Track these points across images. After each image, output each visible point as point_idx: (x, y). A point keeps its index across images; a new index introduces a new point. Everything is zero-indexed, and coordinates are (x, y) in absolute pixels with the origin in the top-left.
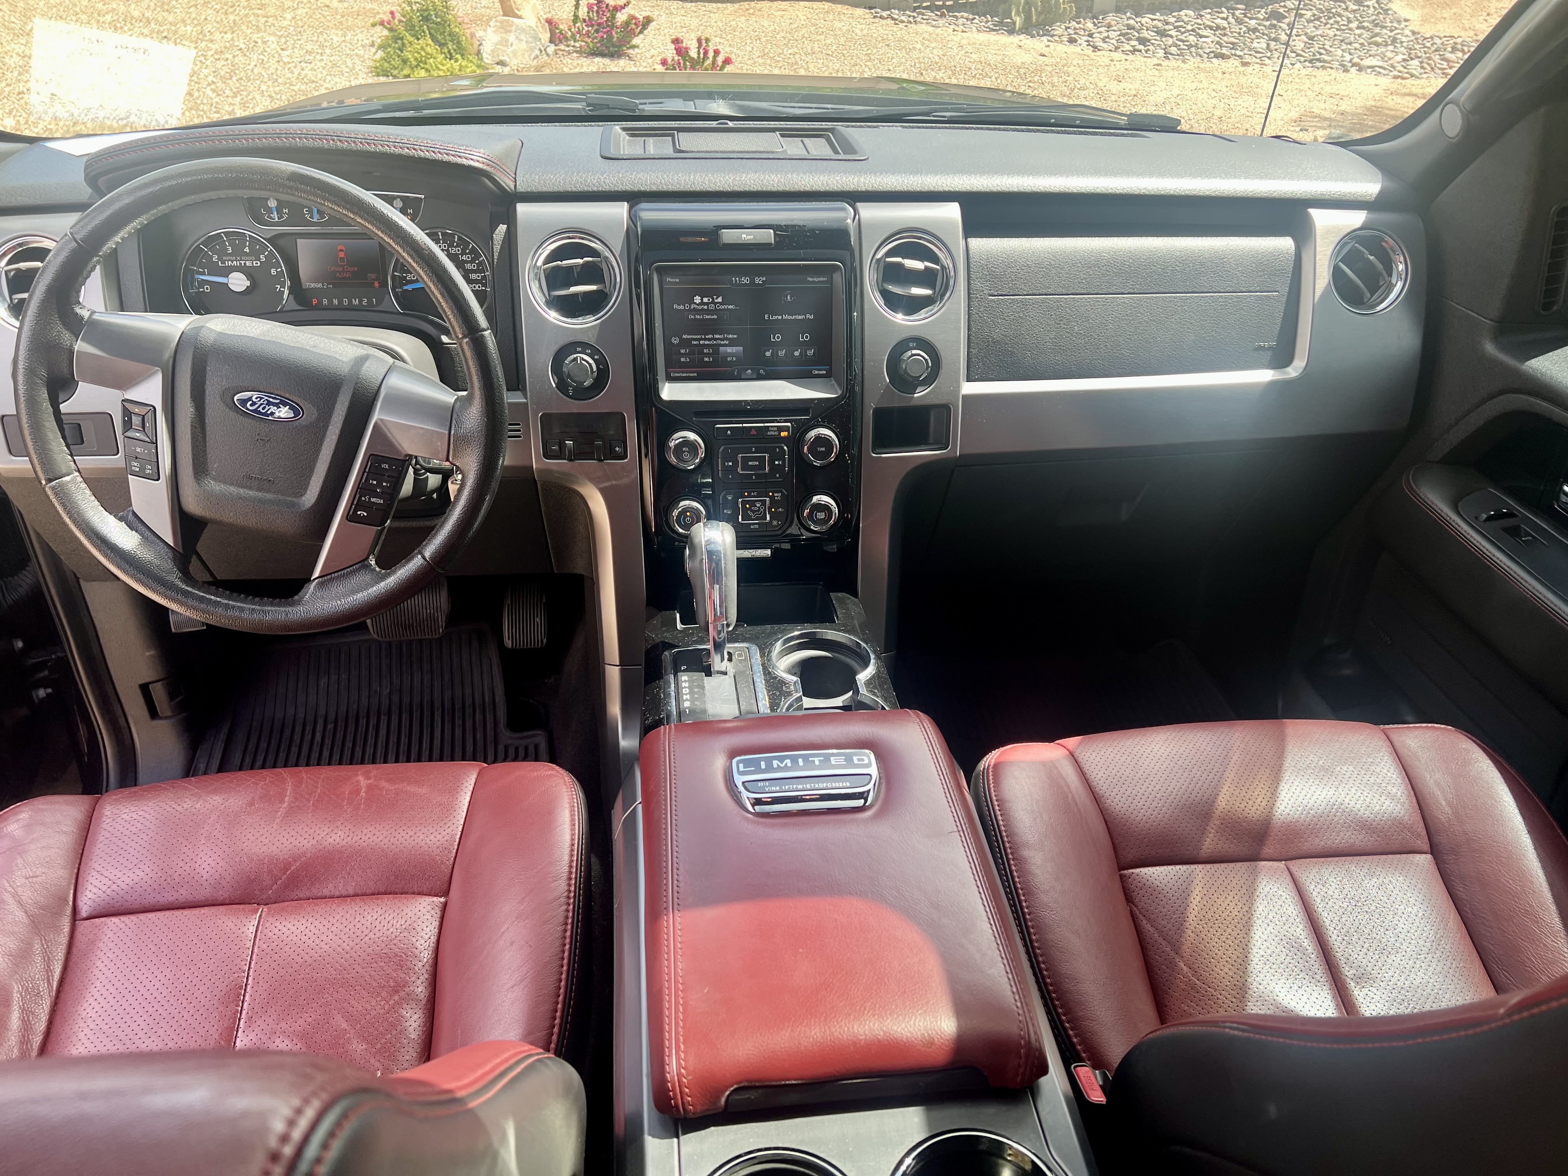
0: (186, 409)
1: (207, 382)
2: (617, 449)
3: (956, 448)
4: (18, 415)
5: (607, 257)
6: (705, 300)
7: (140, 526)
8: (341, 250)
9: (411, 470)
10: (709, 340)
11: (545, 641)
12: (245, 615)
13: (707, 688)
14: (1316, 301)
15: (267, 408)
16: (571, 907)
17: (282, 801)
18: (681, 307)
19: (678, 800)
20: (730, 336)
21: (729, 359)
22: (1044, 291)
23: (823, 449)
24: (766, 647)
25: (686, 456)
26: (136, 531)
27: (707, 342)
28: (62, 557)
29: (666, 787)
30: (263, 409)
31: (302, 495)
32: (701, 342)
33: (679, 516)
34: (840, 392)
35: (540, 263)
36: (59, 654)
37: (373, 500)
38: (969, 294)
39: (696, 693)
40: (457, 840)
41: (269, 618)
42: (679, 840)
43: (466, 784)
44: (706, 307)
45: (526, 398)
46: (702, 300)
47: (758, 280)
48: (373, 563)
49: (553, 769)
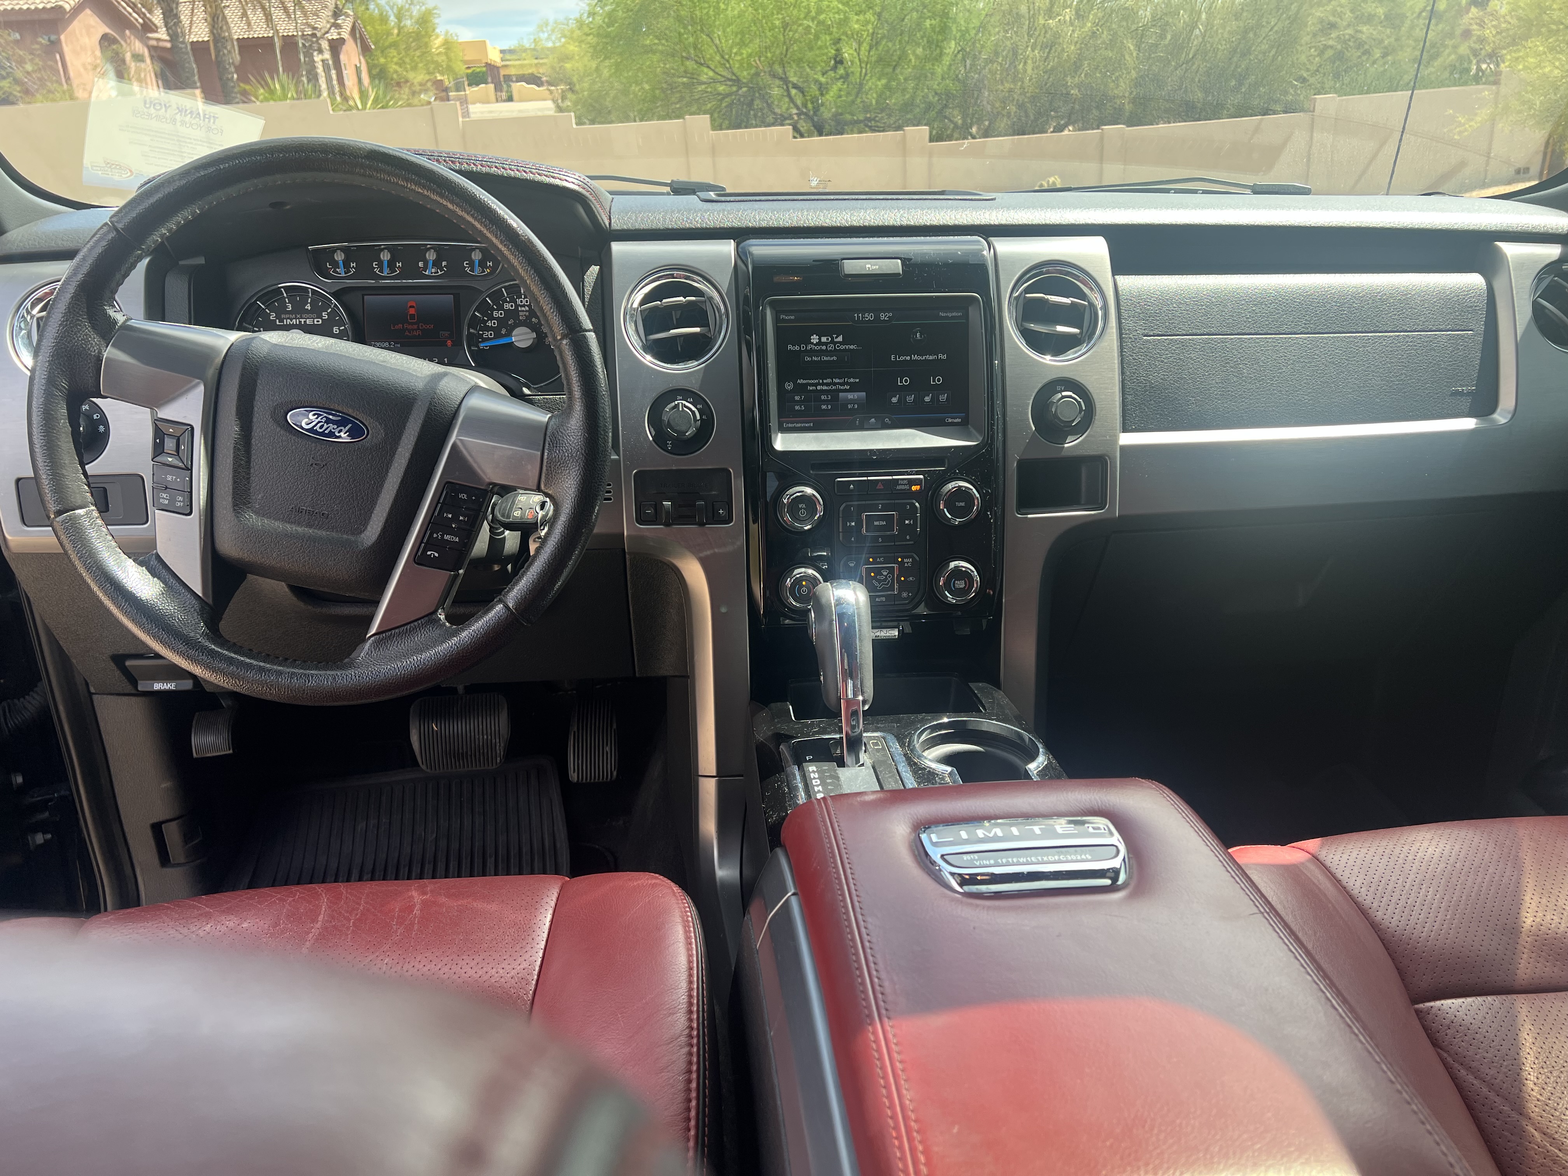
0: (230, 428)
1: (257, 397)
2: (721, 511)
3: (1115, 508)
4: (36, 478)
5: (712, 298)
6: (824, 339)
7: (164, 572)
8: (411, 307)
9: (486, 526)
10: (827, 384)
11: (615, 773)
12: (284, 681)
13: (842, 779)
14: (1518, 339)
15: (326, 426)
16: (695, 1049)
17: (314, 920)
18: (797, 348)
19: (856, 877)
20: (852, 380)
21: (849, 406)
22: (1206, 330)
23: (963, 504)
24: (906, 737)
25: (803, 514)
26: (159, 578)
27: (825, 388)
28: (74, 661)
29: (835, 862)
30: (321, 427)
31: (361, 532)
32: (819, 388)
33: (793, 585)
34: (981, 439)
35: (635, 305)
36: (63, 793)
37: (447, 537)
38: (1121, 334)
39: (830, 784)
40: (537, 969)
41: (312, 683)
42: (869, 926)
43: (546, 899)
44: (824, 348)
45: (619, 455)
46: (820, 339)
47: (883, 316)
48: (442, 617)
49: (657, 878)
